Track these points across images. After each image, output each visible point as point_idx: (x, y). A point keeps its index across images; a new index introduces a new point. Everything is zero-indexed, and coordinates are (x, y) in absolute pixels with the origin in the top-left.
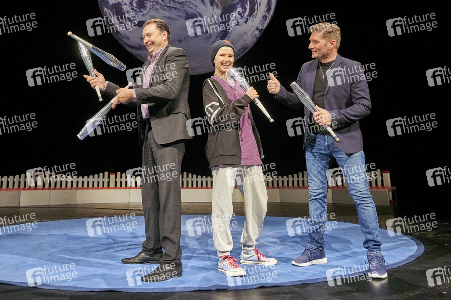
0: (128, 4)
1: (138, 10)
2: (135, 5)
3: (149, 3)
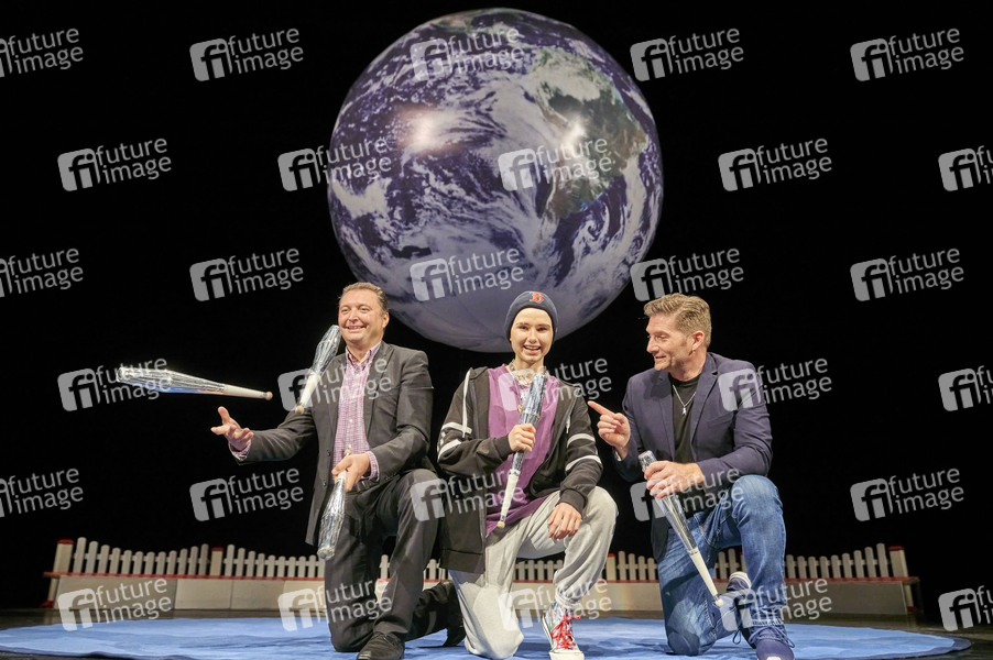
0: (385, 215)
1: (403, 226)
2: (397, 215)
3: (424, 213)
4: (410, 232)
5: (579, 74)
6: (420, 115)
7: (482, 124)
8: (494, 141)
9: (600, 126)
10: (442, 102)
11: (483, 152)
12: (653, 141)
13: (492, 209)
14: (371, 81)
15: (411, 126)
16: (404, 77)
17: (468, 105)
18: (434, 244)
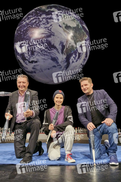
0: (27, 53)
1: (31, 56)
2: (30, 54)
3: (36, 53)
4: (33, 57)
5: (72, 21)
6: (35, 30)
7: (49, 32)
8: (52, 36)
9: (76, 33)
10: (40, 27)
11: (49, 39)
12: (89, 36)
13: (51, 52)
14: (23, 22)
15: (33, 33)
16: (31, 21)
17: (46, 28)
18: (38, 60)
